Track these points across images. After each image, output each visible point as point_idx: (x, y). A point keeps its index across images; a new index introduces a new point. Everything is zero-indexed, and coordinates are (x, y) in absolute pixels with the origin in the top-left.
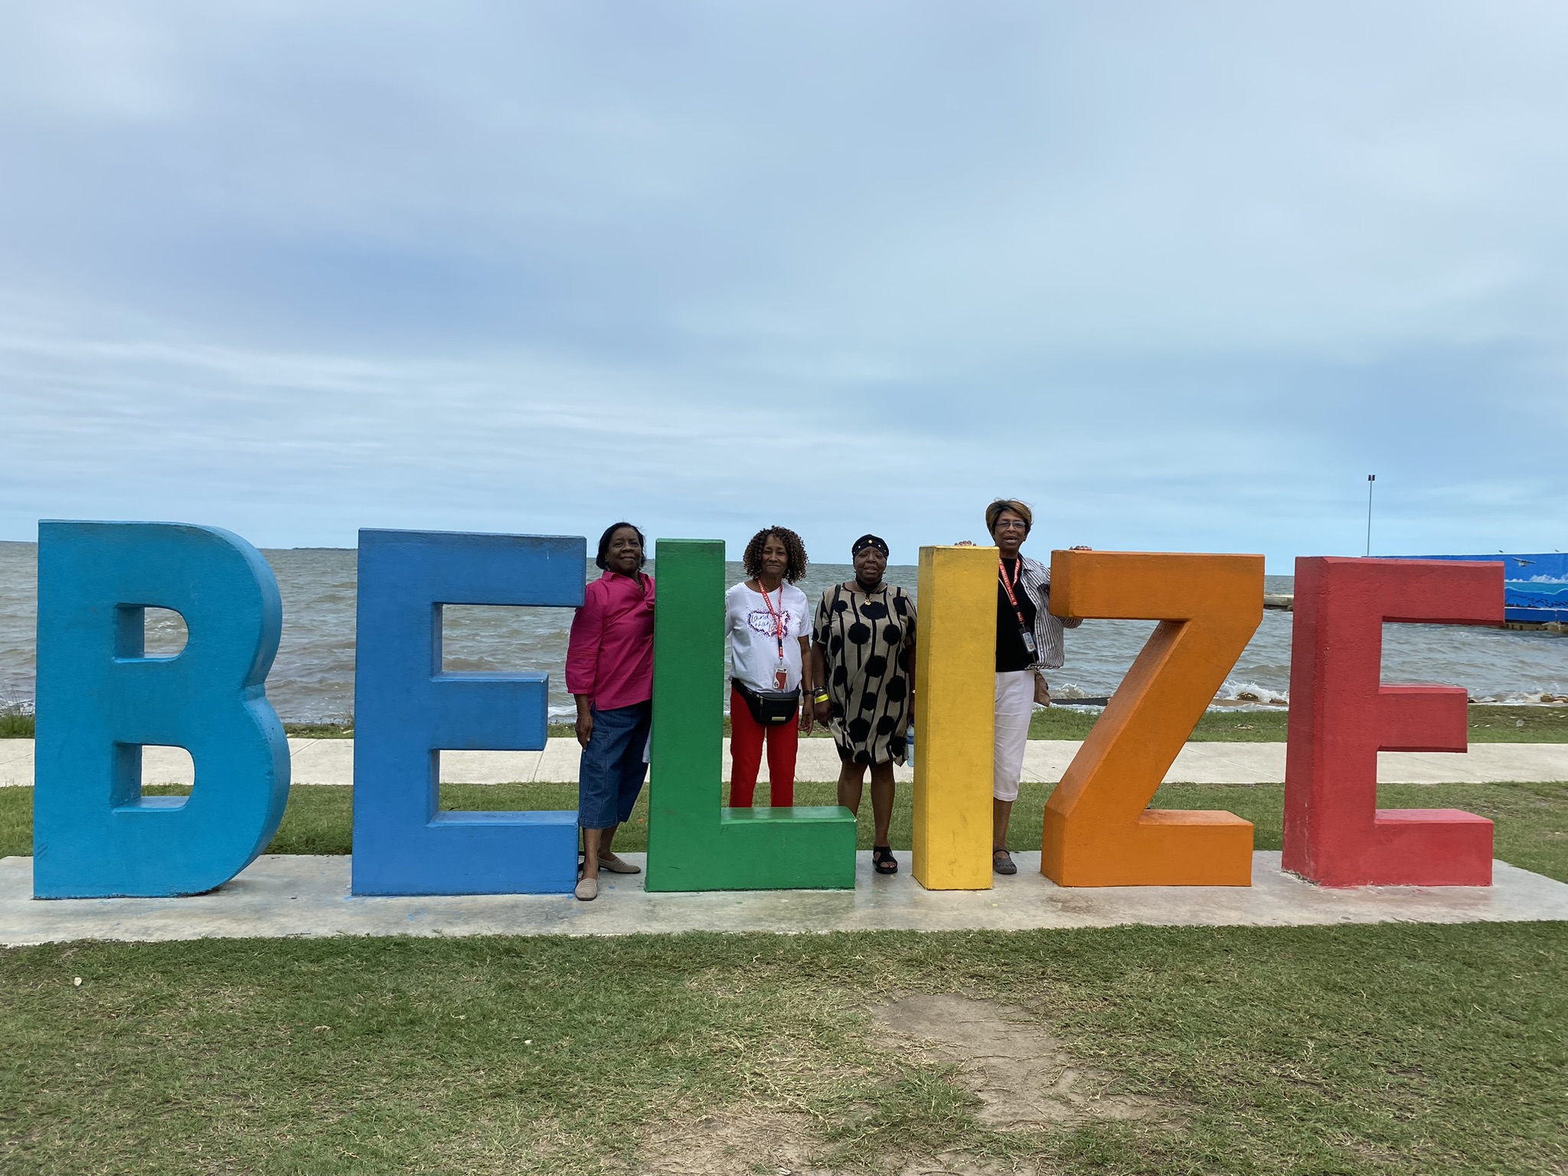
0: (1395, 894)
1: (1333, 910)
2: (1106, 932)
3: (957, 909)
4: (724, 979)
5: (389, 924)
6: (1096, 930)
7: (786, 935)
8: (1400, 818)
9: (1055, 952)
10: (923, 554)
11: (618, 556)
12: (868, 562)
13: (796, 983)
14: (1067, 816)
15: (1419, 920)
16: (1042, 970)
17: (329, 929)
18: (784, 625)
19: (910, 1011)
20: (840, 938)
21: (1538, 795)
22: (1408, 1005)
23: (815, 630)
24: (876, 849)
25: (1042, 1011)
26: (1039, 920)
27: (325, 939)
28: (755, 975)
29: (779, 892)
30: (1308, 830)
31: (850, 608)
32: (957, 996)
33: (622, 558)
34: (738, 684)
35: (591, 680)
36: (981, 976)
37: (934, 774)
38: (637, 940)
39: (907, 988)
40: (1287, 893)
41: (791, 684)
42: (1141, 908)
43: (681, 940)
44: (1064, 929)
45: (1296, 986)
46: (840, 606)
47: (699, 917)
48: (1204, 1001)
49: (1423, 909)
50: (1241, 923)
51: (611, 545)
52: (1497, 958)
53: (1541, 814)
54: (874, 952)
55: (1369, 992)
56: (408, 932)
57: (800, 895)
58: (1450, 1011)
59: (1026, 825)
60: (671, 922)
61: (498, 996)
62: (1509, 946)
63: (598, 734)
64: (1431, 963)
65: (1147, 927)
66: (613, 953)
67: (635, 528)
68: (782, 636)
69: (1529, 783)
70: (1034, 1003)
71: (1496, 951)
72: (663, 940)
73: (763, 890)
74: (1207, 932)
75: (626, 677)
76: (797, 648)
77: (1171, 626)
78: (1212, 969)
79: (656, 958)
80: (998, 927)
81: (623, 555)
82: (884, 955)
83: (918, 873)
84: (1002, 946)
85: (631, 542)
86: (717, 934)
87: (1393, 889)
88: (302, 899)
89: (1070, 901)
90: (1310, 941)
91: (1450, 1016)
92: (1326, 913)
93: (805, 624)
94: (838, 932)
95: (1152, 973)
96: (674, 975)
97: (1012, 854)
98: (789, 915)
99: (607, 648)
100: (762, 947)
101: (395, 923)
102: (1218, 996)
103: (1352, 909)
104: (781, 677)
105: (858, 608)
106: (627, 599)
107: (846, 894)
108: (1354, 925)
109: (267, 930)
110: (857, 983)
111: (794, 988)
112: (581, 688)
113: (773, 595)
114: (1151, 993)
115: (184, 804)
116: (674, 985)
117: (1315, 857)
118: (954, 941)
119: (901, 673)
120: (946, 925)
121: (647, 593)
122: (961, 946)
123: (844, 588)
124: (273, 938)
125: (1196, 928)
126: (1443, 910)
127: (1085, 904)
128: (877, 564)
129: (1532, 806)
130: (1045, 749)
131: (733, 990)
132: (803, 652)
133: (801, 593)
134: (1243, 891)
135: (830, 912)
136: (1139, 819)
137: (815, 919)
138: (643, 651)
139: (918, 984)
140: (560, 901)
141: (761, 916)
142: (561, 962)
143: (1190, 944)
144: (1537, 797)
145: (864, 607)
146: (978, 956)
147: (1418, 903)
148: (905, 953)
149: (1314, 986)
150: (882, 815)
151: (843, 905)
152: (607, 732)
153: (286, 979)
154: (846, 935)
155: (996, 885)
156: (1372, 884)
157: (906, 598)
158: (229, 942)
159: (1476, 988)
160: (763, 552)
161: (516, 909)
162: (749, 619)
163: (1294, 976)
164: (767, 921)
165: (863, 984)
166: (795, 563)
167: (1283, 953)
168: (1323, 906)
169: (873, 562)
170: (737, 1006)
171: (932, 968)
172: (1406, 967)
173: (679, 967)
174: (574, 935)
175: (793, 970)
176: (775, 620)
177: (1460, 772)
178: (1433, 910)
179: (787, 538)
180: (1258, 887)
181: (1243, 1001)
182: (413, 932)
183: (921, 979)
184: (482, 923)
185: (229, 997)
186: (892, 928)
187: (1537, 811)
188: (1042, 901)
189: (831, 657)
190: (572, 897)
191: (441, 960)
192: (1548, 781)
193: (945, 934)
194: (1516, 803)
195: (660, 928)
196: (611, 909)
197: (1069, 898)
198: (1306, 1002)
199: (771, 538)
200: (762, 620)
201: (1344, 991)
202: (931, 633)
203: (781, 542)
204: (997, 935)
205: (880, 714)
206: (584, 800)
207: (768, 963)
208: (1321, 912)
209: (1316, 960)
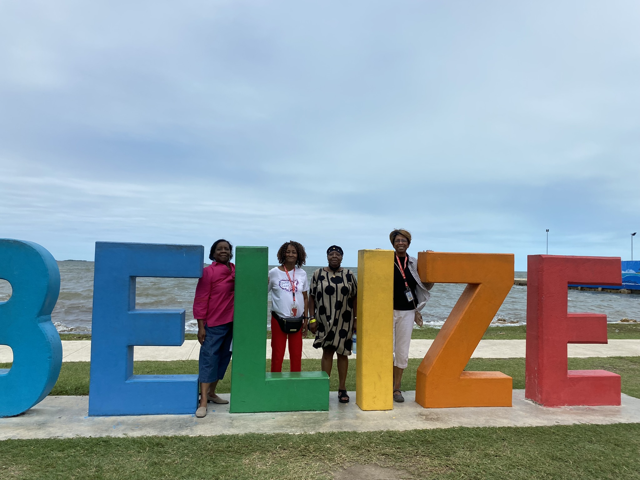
0: (578, 410)
1: (551, 418)
2: (446, 431)
3: (376, 420)
4: (262, 458)
5: (103, 430)
6: (441, 430)
7: (294, 435)
8: (579, 374)
9: (422, 441)
10: (360, 254)
11: (219, 255)
12: (333, 258)
13: (297, 460)
14: (427, 375)
15: (591, 423)
16: (416, 451)
17: (72, 434)
18: (295, 286)
19: (352, 474)
20: (320, 436)
21: (632, 362)
22: (593, 468)
23: (311, 289)
24: (340, 391)
25: (416, 473)
26: (415, 425)
27: (69, 439)
28: (277, 455)
29: (292, 413)
30: (537, 380)
31: (326, 279)
32: (375, 465)
33: (221, 256)
34: (274, 314)
35: (205, 313)
36: (387, 455)
37: (365, 356)
38: (222, 438)
39: (351, 462)
40: (528, 410)
41: (299, 313)
42: (462, 418)
43: (243, 438)
44: (427, 429)
45: (538, 458)
46: (321, 278)
47: (253, 426)
48: (495, 466)
49: (592, 417)
50: (509, 426)
51: (216, 249)
52: (630, 442)
53: (635, 371)
54: (336, 443)
55: (573, 460)
56: (111, 435)
57: (303, 414)
58: (613, 471)
59: (409, 378)
60: (239, 428)
61: (148, 469)
62: (634, 436)
63: (208, 338)
64: (600, 444)
65: (465, 428)
66: (209, 445)
67: (228, 242)
68: (295, 292)
69: (627, 357)
70: (413, 468)
71: (629, 438)
72: (235, 438)
73: (285, 411)
74: (494, 430)
75: (221, 311)
76: (302, 297)
77: (473, 286)
78: (497, 449)
79: (230, 447)
80: (396, 429)
81: (222, 254)
82: (341, 444)
83: (359, 403)
84: (397, 438)
85: (226, 248)
86: (261, 435)
87: (577, 407)
88: (64, 418)
89: (429, 415)
90: (542, 434)
91: (613, 473)
92: (548, 420)
93: (305, 286)
94: (319, 433)
95: (469, 452)
96: (237, 456)
97: (402, 392)
98: (297, 424)
99: (212, 297)
100: (282, 441)
101: (106, 430)
102: (502, 464)
103: (560, 418)
104: (294, 310)
105: (329, 279)
106: (223, 274)
107: (324, 413)
108: (562, 426)
109: (41, 435)
110: (327, 459)
111: (296, 462)
112: (200, 316)
113: (291, 273)
114: (469, 463)
115: (8, 372)
116: (237, 461)
117: (541, 393)
118: (374, 436)
119: (349, 309)
120: (371, 428)
121: (233, 272)
122: (378, 439)
123: (324, 270)
124: (43, 439)
125: (488, 428)
126: (601, 418)
127: (436, 417)
128: (338, 258)
129: (630, 367)
130: (417, 343)
131: (266, 464)
132: (305, 299)
133: (304, 272)
134: (508, 409)
135: (317, 423)
136: (460, 376)
137: (309, 426)
138: (230, 299)
139: (356, 459)
140: (188, 418)
141: (283, 425)
142: (183, 449)
143: (486, 436)
144: (632, 363)
145: (332, 279)
146: (386, 444)
147: (589, 414)
148: (351, 443)
149: (546, 457)
150: (343, 374)
151: (323, 419)
152: (212, 337)
153: (44, 461)
154: (323, 434)
155: (394, 407)
156: (567, 405)
157: (352, 274)
158: (20, 441)
159: (623, 458)
160: (286, 252)
161: (166, 423)
162: (279, 284)
163: (537, 452)
164: (285, 427)
165: (330, 460)
166: (301, 257)
167: (530, 440)
168: (546, 416)
169: (336, 258)
170: (267, 473)
171: (364, 450)
172: (588, 447)
173: (240, 452)
174: (192, 436)
175: (296, 453)
176: (291, 284)
177: (597, 352)
178: (596, 418)
179: (297, 246)
180: (515, 407)
181: (514, 466)
182: (113, 435)
183: (358, 457)
184: (148, 430)
185: (13, 471)
186: (345, 430)
187: (633, 370)
188: (416, 415)
189: (317, 302)
190: (194, 416)
191: (124, 449)
192: (635, 356)
193: (371, 433)
194: (623, 366)
195: (234, 431)
196: (212, 422)
197: (428, 414)
198: (544, 466)
199: (289, 246)
200: (286, 284)
201: (561, 460)
202: (364, 289)
203: (294, 248)
204: (395, 433)
205: (339, 328)
206: (201, 369)
207: (284, 449)
208: (545, 419)
209: (546, 444)
